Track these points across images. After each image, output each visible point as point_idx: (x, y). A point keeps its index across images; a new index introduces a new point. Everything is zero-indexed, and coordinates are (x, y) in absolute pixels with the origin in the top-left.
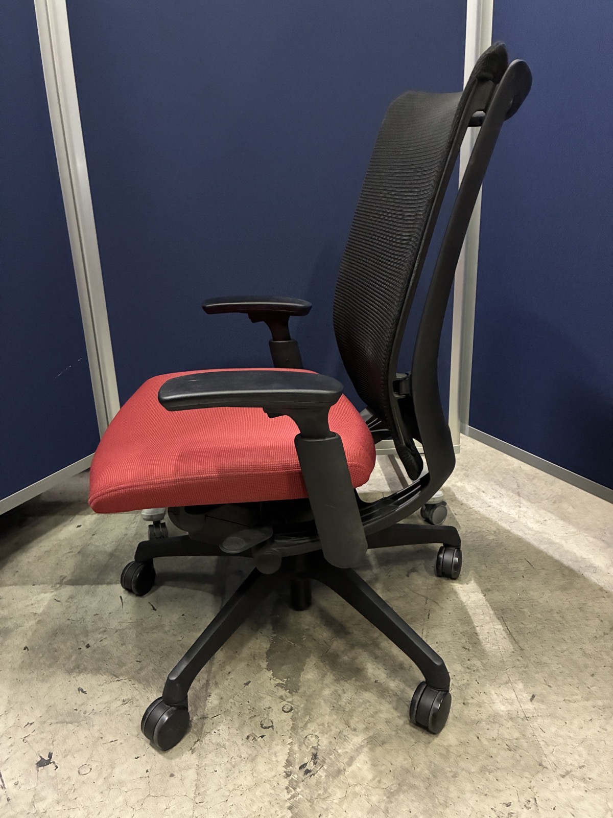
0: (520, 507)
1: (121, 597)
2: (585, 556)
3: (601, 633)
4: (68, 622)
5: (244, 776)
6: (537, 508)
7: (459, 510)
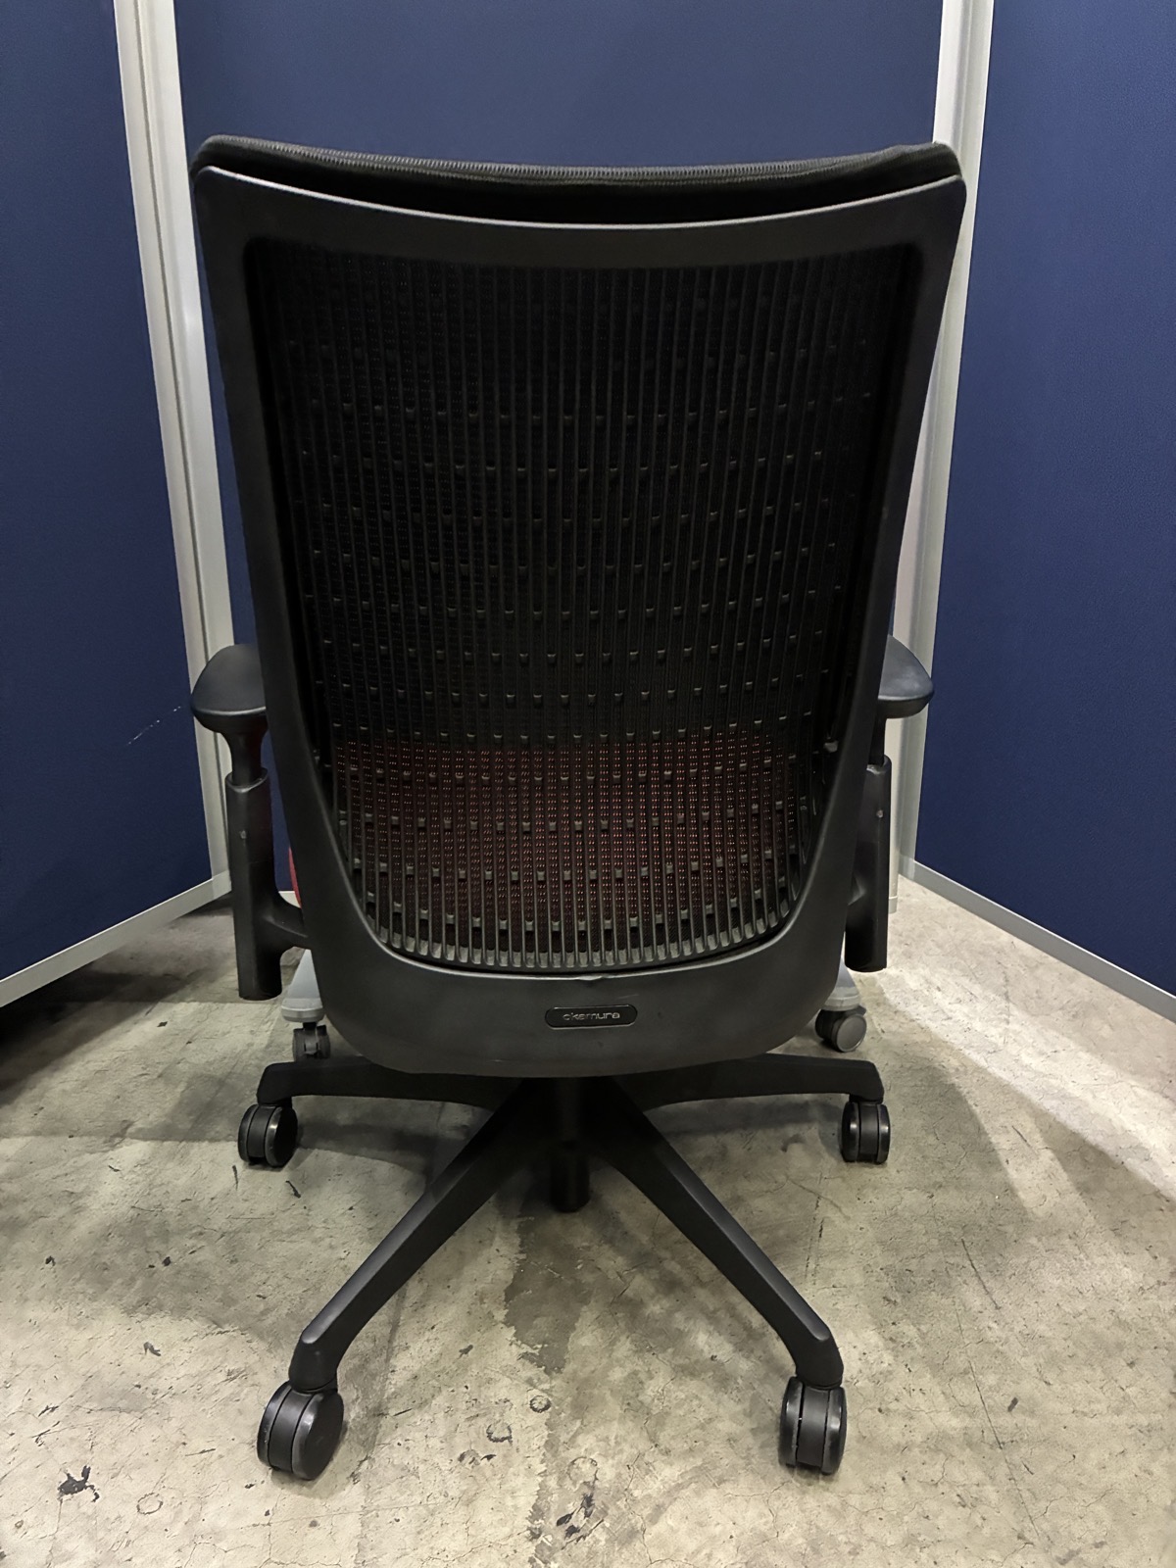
0: (1008, 1023)
1: (234, 1168)
2: (1129, 1126)
3: (1152, 1281)
4: (132, 1212)
5: (451, 1532)
6: (1040, 1026)
7: (890, 1023)
